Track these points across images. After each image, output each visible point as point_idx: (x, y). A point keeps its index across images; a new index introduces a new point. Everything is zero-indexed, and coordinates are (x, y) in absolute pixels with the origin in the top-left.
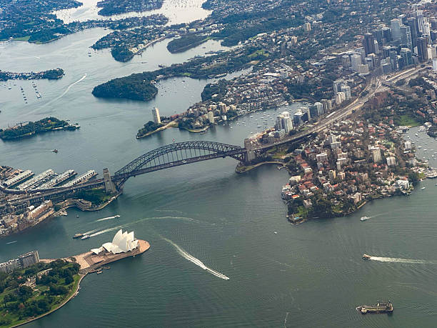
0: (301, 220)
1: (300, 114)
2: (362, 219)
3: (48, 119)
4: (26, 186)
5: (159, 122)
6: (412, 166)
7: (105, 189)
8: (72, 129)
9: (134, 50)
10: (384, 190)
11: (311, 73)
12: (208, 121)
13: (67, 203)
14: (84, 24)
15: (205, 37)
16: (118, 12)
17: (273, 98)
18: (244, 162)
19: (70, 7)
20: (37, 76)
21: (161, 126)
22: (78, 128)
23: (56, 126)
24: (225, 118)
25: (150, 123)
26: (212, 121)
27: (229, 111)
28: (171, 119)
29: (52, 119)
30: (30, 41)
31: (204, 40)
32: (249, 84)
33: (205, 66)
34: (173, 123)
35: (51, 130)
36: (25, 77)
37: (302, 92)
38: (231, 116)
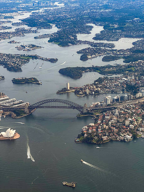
0: (79, 141)
1: (116, 98)
2: (97, 147)
3: (32, 78)
4: (2, 103)
5: (69, 88)
6: (139, 131)
7: (24, 111)
8: (39, 84)
9: (89, 57)
10: (119, 138)
11: (140, 82)
12: (86, 93)
13: (8, 113)
14: (83, 42)
15: (120, 57)
16: (100, 39)
17: (118, 89)
18: (82, 113)
19: (85, 33)
20: (47, 60)
21: (69, 90)
22: (41, 84)
23: (34, 81)
24: (93, 93)
25: (65, 88)
26: (88, 93)
27: (96, 91)
28: (74, 89)
29: (34, 78)
30: (59, 45)
31: (119, 58)
32: (113, 81)
33: (107, 70)
34: (74, 90)
35: (31, 83)
36: (42, 59)
37: (131, 89)
38: (96, 93)
